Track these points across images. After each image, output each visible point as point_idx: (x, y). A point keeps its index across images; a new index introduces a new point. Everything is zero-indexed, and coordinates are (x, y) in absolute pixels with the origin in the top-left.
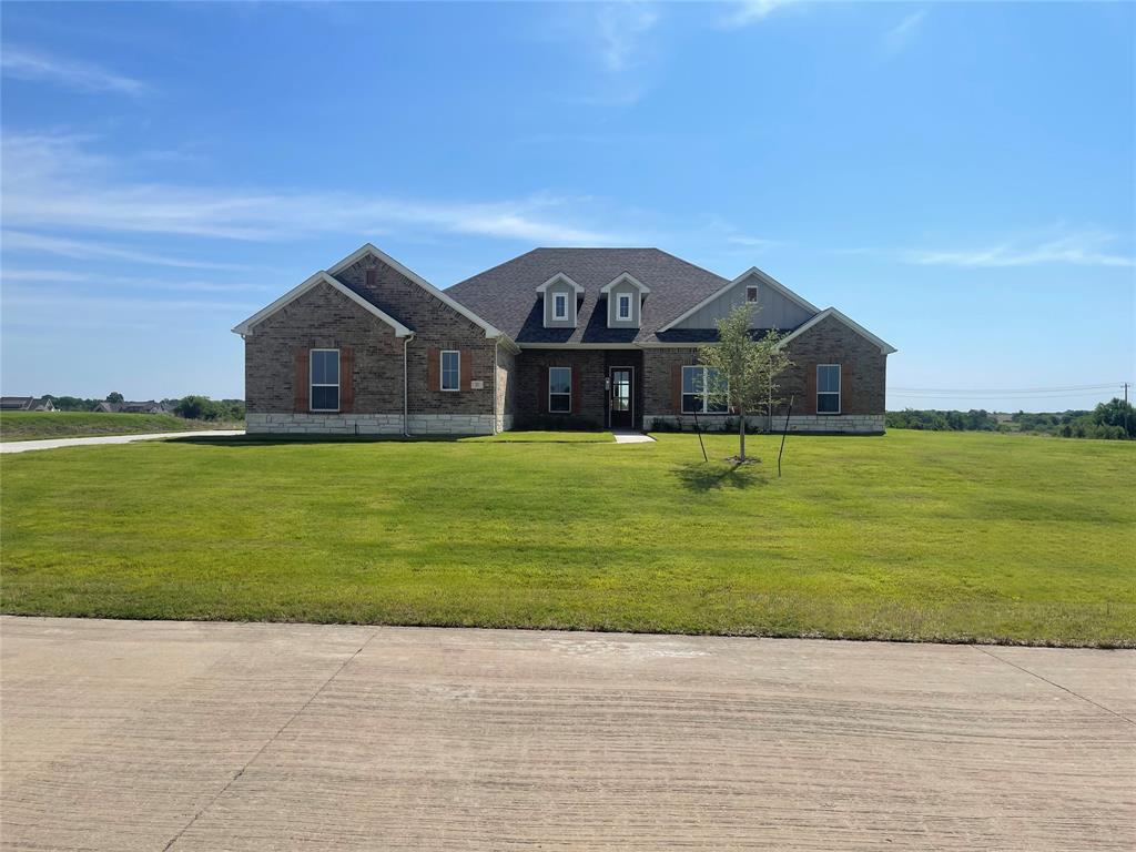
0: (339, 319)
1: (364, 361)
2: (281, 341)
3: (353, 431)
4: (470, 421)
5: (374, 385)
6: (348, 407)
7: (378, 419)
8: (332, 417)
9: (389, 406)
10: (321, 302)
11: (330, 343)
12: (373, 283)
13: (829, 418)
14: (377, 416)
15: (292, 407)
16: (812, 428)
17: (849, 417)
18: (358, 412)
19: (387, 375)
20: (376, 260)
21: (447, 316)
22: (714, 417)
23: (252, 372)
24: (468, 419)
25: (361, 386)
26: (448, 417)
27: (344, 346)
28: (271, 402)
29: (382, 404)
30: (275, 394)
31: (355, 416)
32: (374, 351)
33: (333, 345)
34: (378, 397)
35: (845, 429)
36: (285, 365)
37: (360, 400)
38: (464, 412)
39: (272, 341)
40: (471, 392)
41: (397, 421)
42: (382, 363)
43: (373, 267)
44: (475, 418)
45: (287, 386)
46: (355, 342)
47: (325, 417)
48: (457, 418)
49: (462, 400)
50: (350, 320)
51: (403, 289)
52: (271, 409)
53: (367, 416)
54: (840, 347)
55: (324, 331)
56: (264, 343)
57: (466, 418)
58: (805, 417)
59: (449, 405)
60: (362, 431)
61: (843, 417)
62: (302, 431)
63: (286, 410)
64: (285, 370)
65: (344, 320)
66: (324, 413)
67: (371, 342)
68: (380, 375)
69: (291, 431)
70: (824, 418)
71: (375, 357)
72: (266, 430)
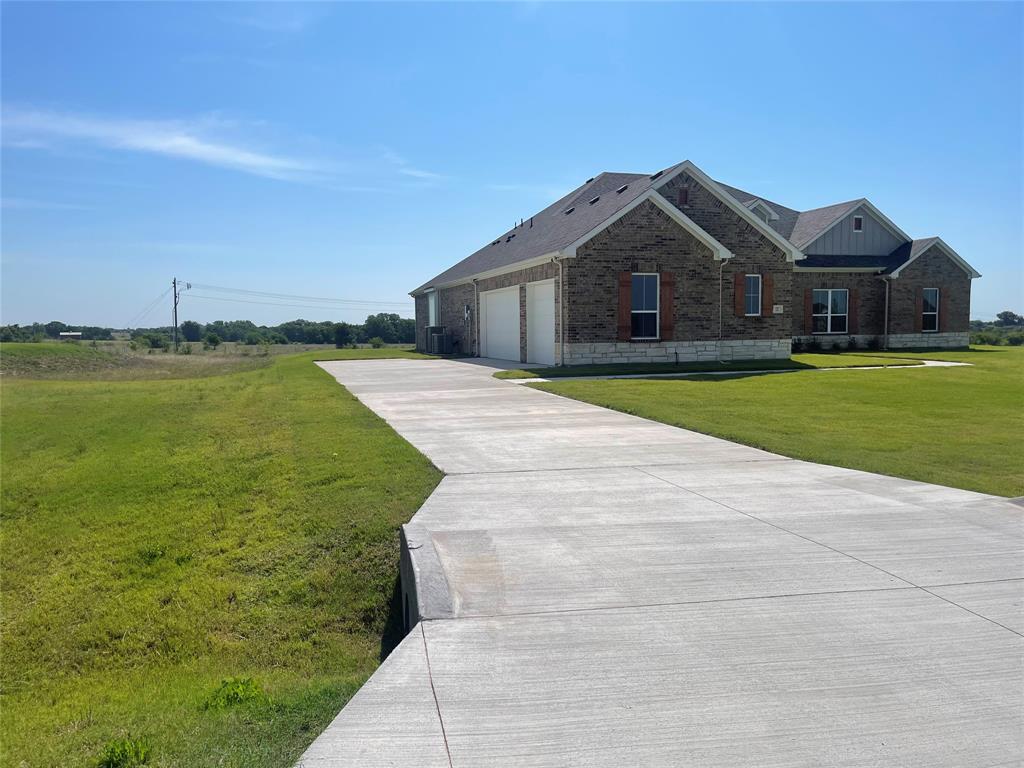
0: (661, 242)
1: (685, 286)
2: (605, 264)
3: (673, 360)
4: (771, 347)
5: (693, 311)
6: (668, 334)
7: (696, 346)
8: (653, 345)
9: (707, 333)
10: (644, 222)
11: (652, 267)
12: (686, 203)
13: (932, 335)
14: (696, 343)
15: (615, 336)
16: (918, 345)
17: (945, 334)
18: (678, 340)
19: (705, 301)
20: (688, 179)
21: (752, 238)
22: (837, 337)
23: (574, 298)
24: (769, 344)
25: (681, 313)
26: (751, 342)
27: (665, 269)
28: (595, 330)
29: (701, 330)
30: (598, 322)
31: (675, 344)
32: (694, 274)
33: (655, 269)
34: (697, 323)
35: (942, 345)
36: (608, 291)
37: (680, 327)
38: (767, 337)
39: (596, 264)
40: (773, 316)
41: (713, 348)
42: (701, 287)
43: (686, 186)
44: (775, 343)
45: (611, 313)
46: (676, 266)
47: (647, 345)
48: (759, 343)
49: (765, 325)
50: (673, 242)
51: (714, 210)
52: (595, 338)
53: (686, 344)
54: (940, 272)
55: (646, 254)
56: (587, 267)
57: (767, 343)
58: (912, 335)
59: (753, 330)
60: (683, 359)
61: (940, 335)
62: (624, 360)
63: (609, 339)
64: (609, 296)
65: (665, 242)
66: (643, 341)
67: (690, 265)
68: (698, 301)
69: (615, 361)
70: (927, 335)
71: (694, 282)
72: (590, 361)
